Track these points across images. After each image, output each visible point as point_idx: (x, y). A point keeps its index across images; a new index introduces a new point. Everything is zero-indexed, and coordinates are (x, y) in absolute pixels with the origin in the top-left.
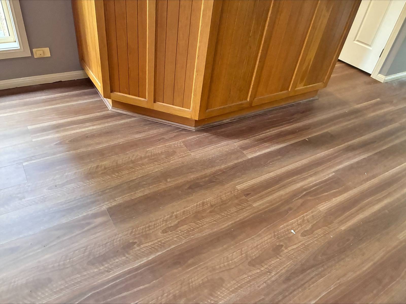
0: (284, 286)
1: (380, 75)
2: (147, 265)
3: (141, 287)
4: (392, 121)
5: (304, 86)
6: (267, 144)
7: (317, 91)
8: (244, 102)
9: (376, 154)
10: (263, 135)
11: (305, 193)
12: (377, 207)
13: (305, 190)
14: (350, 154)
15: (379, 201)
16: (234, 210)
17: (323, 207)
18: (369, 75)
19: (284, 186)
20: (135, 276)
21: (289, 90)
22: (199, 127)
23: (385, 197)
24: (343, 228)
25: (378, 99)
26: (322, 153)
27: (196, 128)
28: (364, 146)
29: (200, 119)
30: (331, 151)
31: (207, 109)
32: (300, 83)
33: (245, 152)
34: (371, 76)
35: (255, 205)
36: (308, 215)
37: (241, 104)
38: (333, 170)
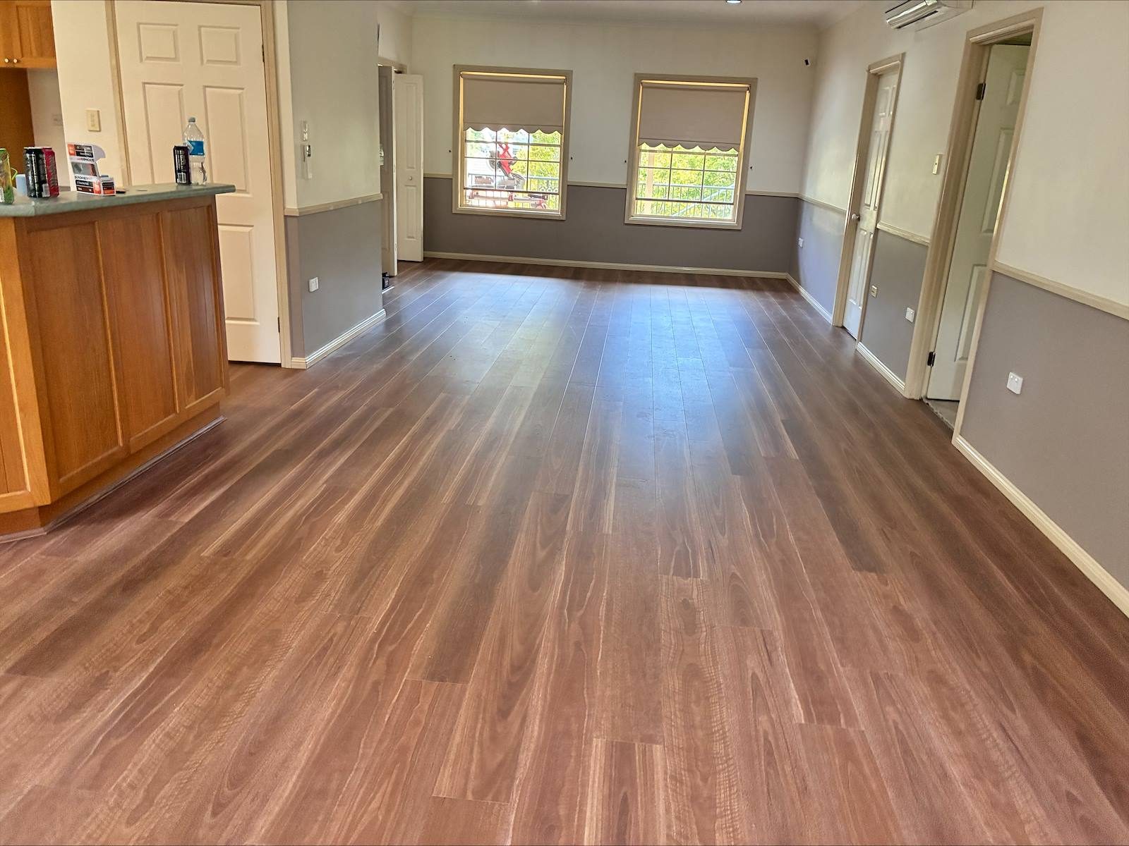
0: (354, 597)
1: (295, 359)
2: (157, 674)
3: (172, 693)
4: (353, 408)
5: (197, 399)
6: (198, 497)
7: (217, 405)
8: (115, 449)
9: (361, 446)
10: (180, 490)
11: (304, 518)
12: (401, 492)
13: (301, 516)
14: (329, 459)
15: (401, 483)
16: (223, 576)
17: (340, 518)
18: (279, 365)
19: (271, 524)
20: (150, 692)
21: (178, 412)
22: (50, 525)
23: (404, 478)
24: (379, 523)
25: (316, 390)
26: (290, 474)
27: (46, 529)
28: (338, 444)
29: (54, 500)
30: (299, 467)
31: (60, 477)
32: (189, 396)
33: (173, 518)
34: (282, 366)
35: (248, 557)
36: (328, 533)
37: (113, 454)
38: (321, 482)
